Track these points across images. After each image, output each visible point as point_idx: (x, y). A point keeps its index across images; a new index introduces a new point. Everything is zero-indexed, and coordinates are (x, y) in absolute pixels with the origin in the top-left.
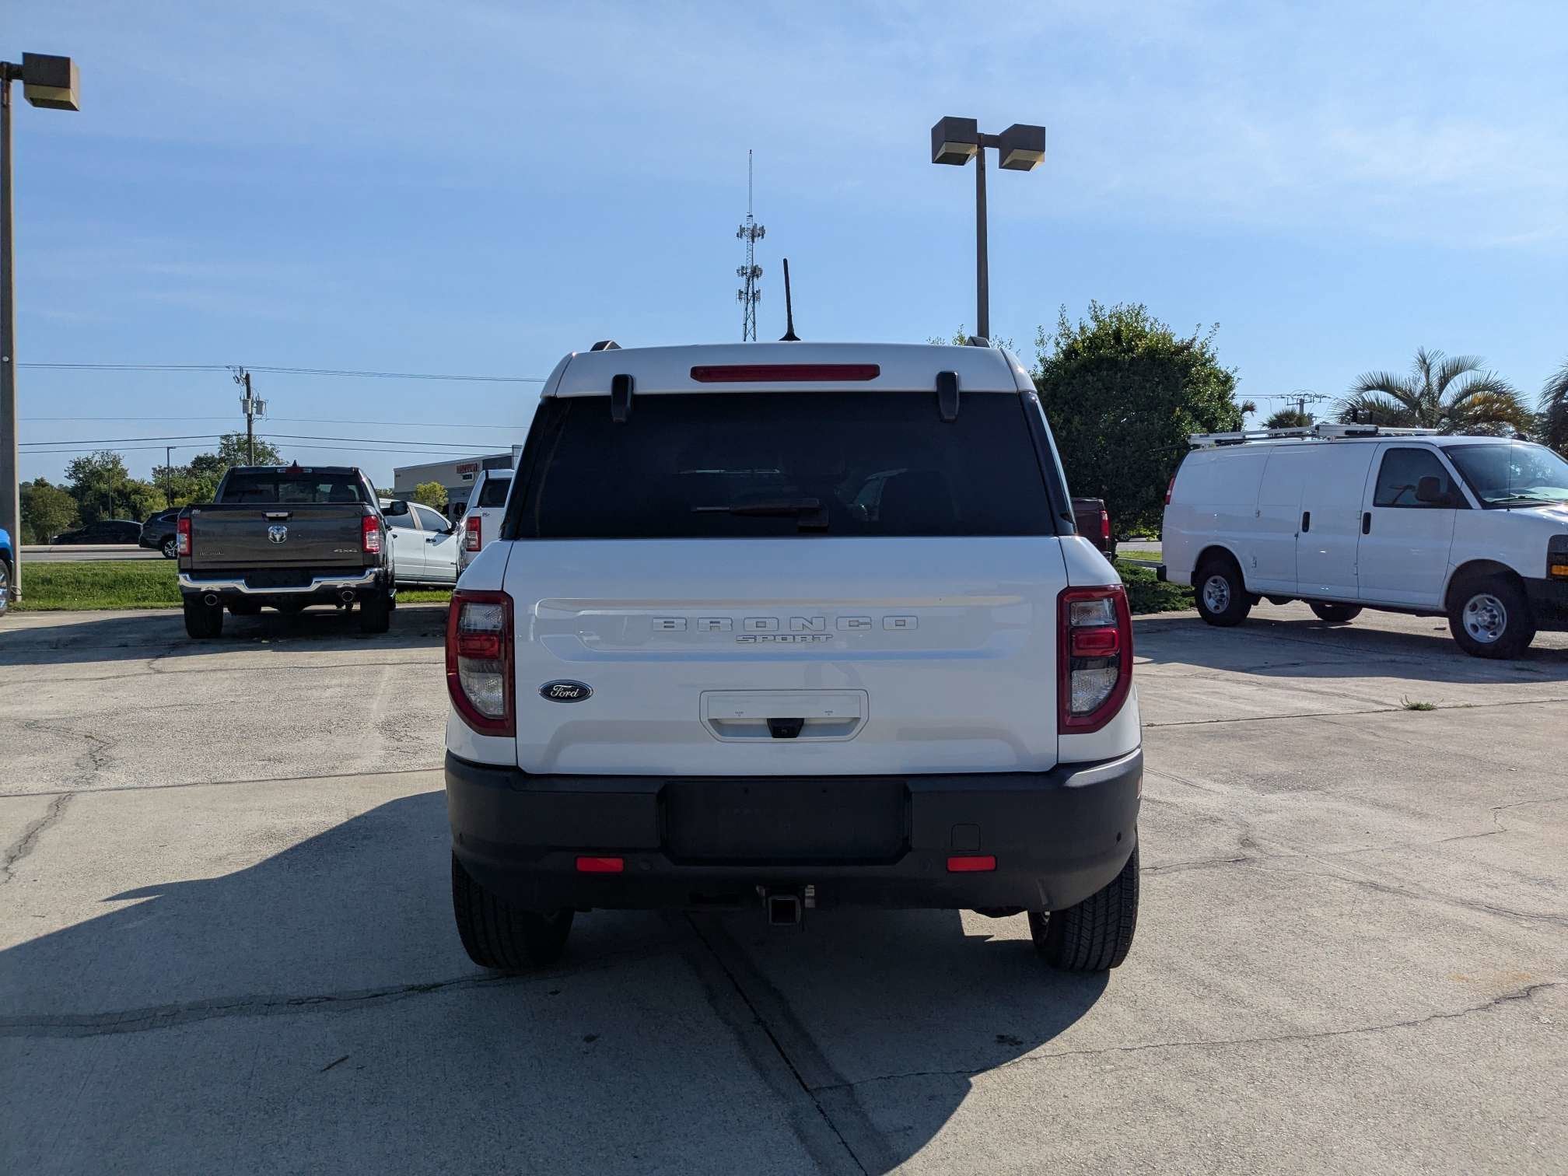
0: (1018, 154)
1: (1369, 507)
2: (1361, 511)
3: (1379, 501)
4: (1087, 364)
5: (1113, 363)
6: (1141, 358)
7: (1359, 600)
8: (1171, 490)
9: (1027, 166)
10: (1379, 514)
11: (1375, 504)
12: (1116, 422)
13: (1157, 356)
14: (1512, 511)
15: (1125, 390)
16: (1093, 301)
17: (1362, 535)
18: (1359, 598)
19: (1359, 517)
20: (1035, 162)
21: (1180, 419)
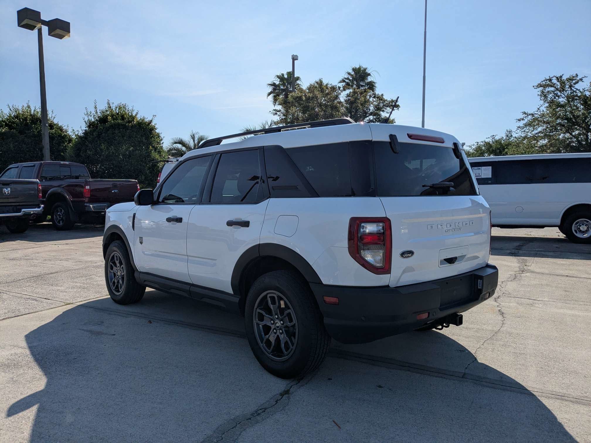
0: (58, 31)
4: (114, 126)
5: (124, 127)
6: (135, 125)
8: (160, 177)
9: (61, 37)
12: (127, 150)
13: (142, 126)
15: (130, 137)
16: (108, 100)
20: (65, 36)
21: (151, 150)
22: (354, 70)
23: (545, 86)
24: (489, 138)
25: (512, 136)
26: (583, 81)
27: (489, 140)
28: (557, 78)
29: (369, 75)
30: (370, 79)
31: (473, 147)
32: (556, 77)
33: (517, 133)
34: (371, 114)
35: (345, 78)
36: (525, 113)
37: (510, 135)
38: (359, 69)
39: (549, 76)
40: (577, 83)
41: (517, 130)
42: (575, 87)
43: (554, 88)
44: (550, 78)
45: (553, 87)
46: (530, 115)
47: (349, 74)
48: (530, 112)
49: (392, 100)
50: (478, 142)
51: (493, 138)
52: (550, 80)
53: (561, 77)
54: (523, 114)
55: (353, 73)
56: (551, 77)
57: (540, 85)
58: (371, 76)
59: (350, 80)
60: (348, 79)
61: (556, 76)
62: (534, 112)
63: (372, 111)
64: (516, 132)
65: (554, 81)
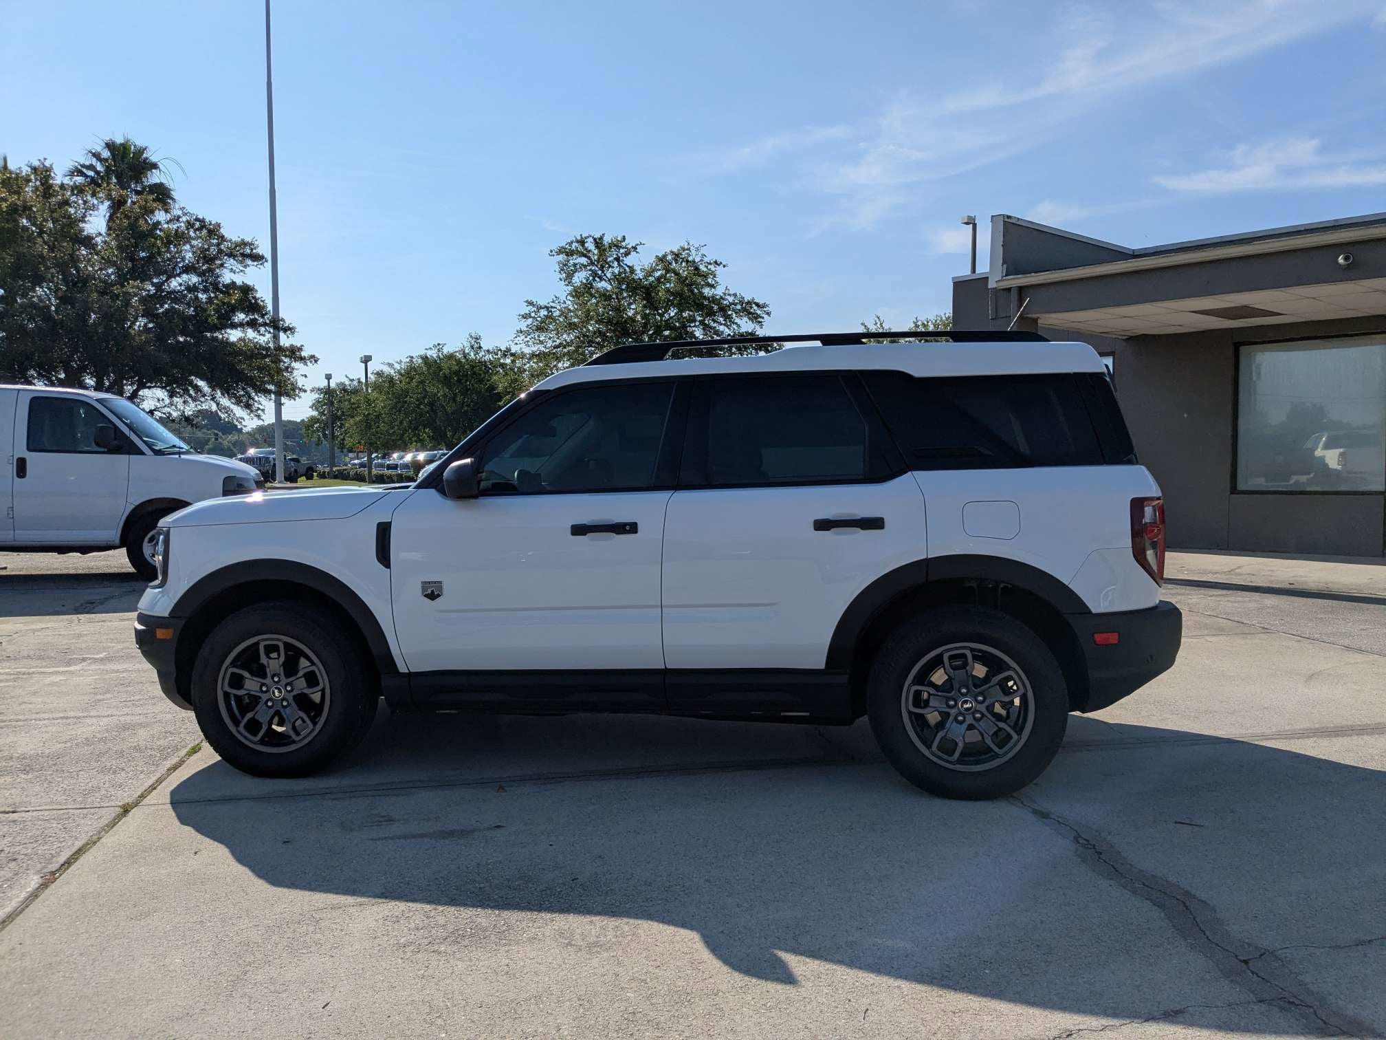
1: (21, 451)
2: (13, 456)
3: (31, 448)
7: (15, 543)
10: (33, 459)
11: (29, 449)
14: (183, 456)
17: (17, 480)
18: (15, 540)
19: (11, 462)
22: (110, 146)
23: (570, 253)
24: (431, 348)
25: (480, 347)
26: (637, 252)
27: (433, 354)
28: (595, 239)
29: (154, 166)
30: (154, 178)
31: (397, 366)
32: (593, 237)
33: (516, 344)
34: (188, 269)
35: (83, 166)
36: (530, 303)
37: (476, 346)
38: (125, 147)
39: (581, 235)
40: (627, 254)
41: (516, 337)
42: (625, 262)
43: (586, 259)
44: (582, 238)
45: (585, 256)
46: (543, 308)
47: (96, 156)
48: (543, 303)
49: (243, 240)
50: (412, 357)
51: (439, 350)
52: (582, 242)
53: (601, 238)
54: (527, 306)
55: (106, 154)
56: (583, 236)
57: (561, 251)
58: (160, 170)
59: (98, 173)
60: (91, 167)
61: (592, 235)
62: (549, 303)
63: (189, 262)
64: (515, 342)
65: (590, 245)
